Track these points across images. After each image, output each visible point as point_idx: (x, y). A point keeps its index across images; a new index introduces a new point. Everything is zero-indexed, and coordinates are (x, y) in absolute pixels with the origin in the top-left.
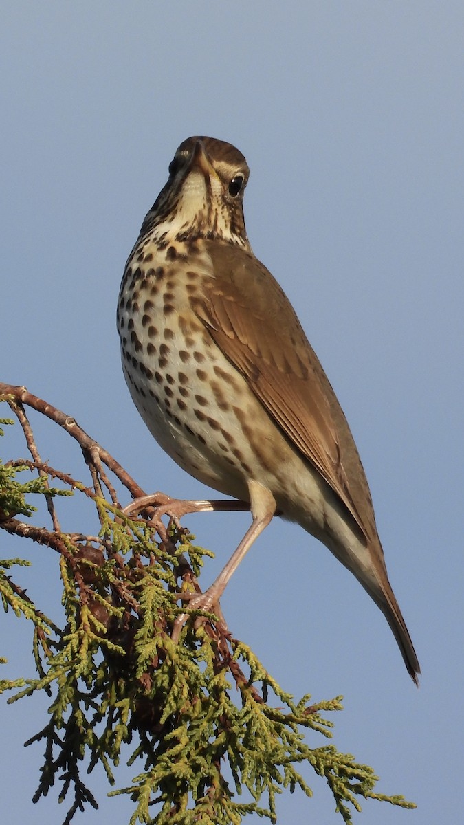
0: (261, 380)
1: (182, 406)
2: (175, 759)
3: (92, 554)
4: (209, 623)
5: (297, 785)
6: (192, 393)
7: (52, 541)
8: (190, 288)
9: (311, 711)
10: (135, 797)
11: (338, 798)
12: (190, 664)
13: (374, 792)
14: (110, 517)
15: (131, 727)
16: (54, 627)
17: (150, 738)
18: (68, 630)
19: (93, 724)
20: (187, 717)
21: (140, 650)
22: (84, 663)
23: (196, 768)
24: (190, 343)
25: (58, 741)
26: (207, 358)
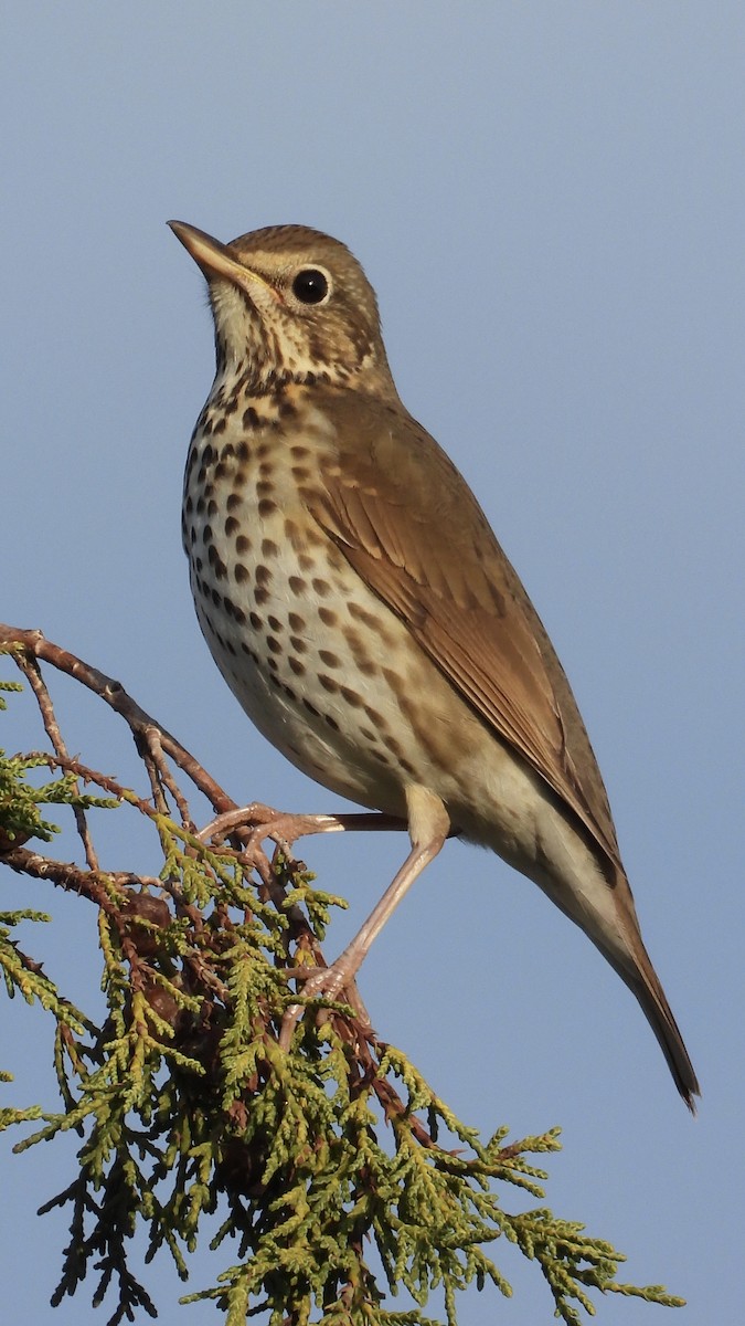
0: (429, 624)
1: (297, 668)
2: (286, 1241)
3: (150, 906)
4: (343, 1019)
5: (487, 1277)
6: (314, 647)
7: (83, 885)
8: (299, 473)
9: (510, 1153)
10: (224, 1304)
11: (557, 1293)
12: (310, 1087)
13: (616, 1281)
14: (178, 848)
15: (215, 1187)
16: (88, 1024)
17: (245, 1203)
18: (109, 1031)
19: (153, 1181)
20: (306, 1173)
21: (229, 1063)
22: (138, 1087)
23: (321, 1255)
24: (306, 563)
25: (92, 1207)
26: (335, 589)
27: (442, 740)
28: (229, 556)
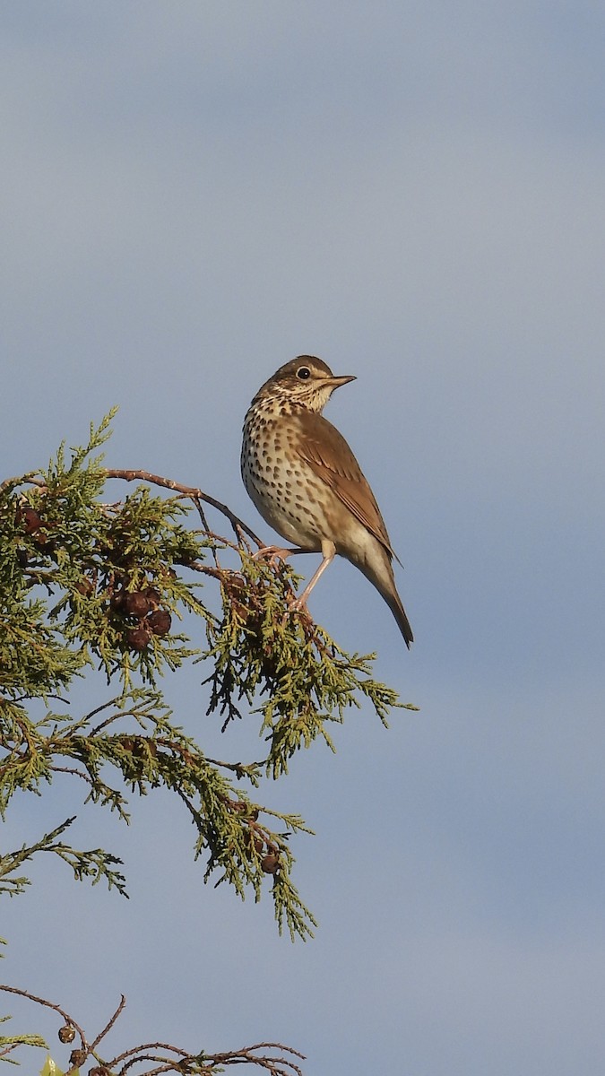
1: (287, 500)
2: (284, 692)
3: (237, 581)
4: (302, 617)
5: (353, 702)
6: (295, 494)
7: (215, 574)
8: (289, 438)
9: (359, 661)
10: (264, 714)
11: (377, 707)
12: (292, 640)
13: (396, 703)
14: (247, 561)
15: (260, 675)
16: (217, 621)
17: (271, 680)
18: (225, 622)
19: (240, 673)
20: (291, 669)
21: (264, 633)
22: (234, 641)
23: (296, 696)
24: (292, 466)
25: (219, 682)
26: (302, 474)
27: (335, 524)
28: (264, 464)
